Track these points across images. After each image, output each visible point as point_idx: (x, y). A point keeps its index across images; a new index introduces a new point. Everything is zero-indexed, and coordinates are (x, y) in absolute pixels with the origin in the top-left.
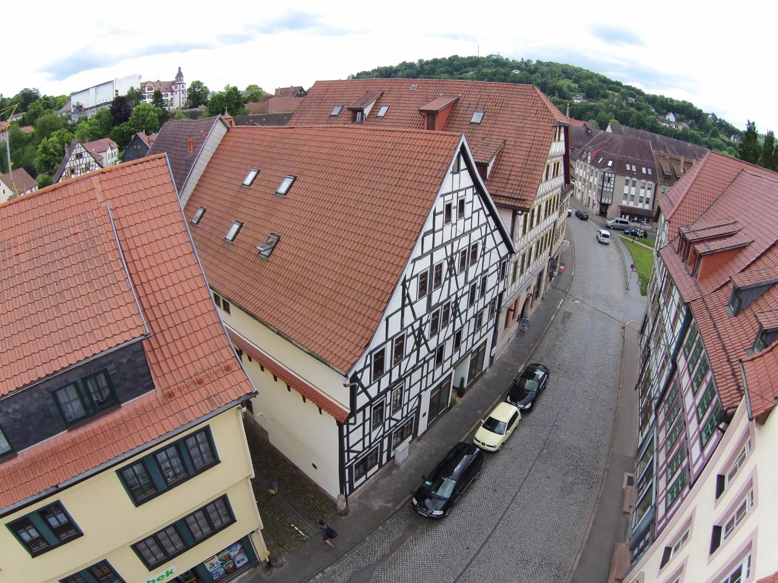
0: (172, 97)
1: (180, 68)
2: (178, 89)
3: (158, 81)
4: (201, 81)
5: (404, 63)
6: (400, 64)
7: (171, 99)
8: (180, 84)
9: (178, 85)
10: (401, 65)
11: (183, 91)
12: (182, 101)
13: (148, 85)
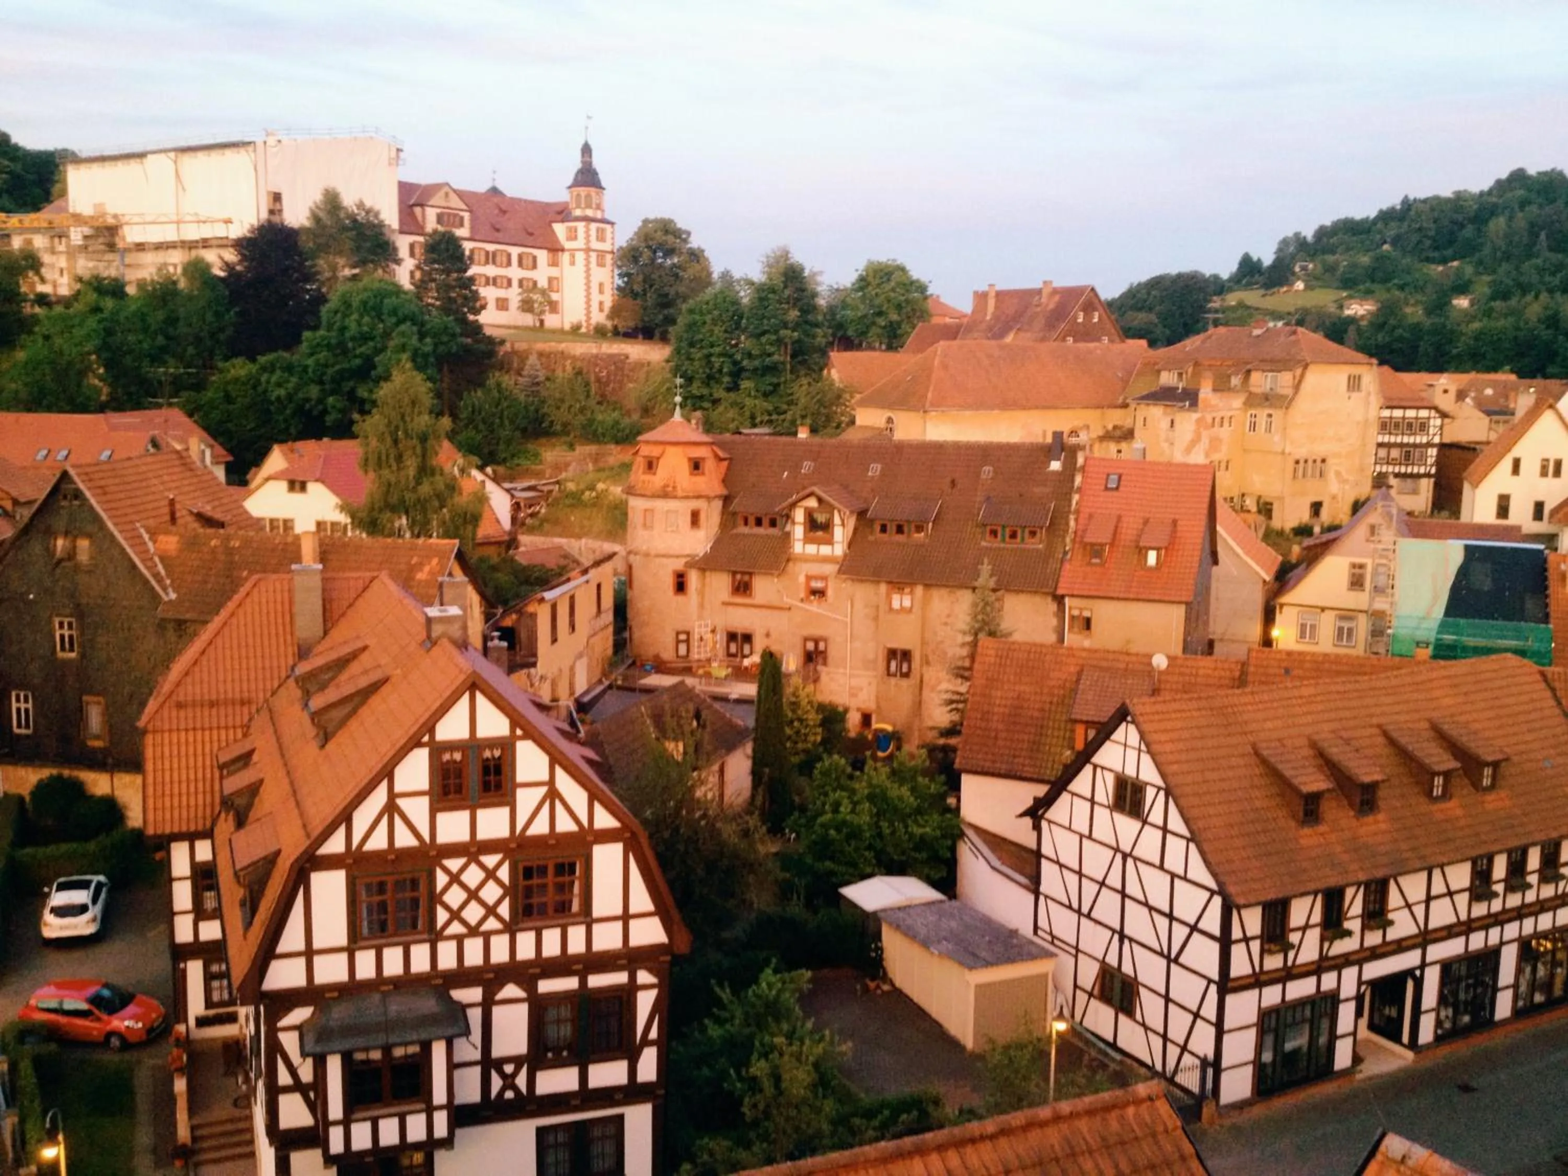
0: (554, 272)
1: (587, 150)
2: (580, 243)
3: (495, 191)
4: (681, 224)
5: (1518, 177)
6: (1499, 182)
7: (550, 280)
8: (588, 220)
9: (581, 226)
10: (1501, 186)
11: (601, 254)
12: (596, 298)
13: (437, 199)
